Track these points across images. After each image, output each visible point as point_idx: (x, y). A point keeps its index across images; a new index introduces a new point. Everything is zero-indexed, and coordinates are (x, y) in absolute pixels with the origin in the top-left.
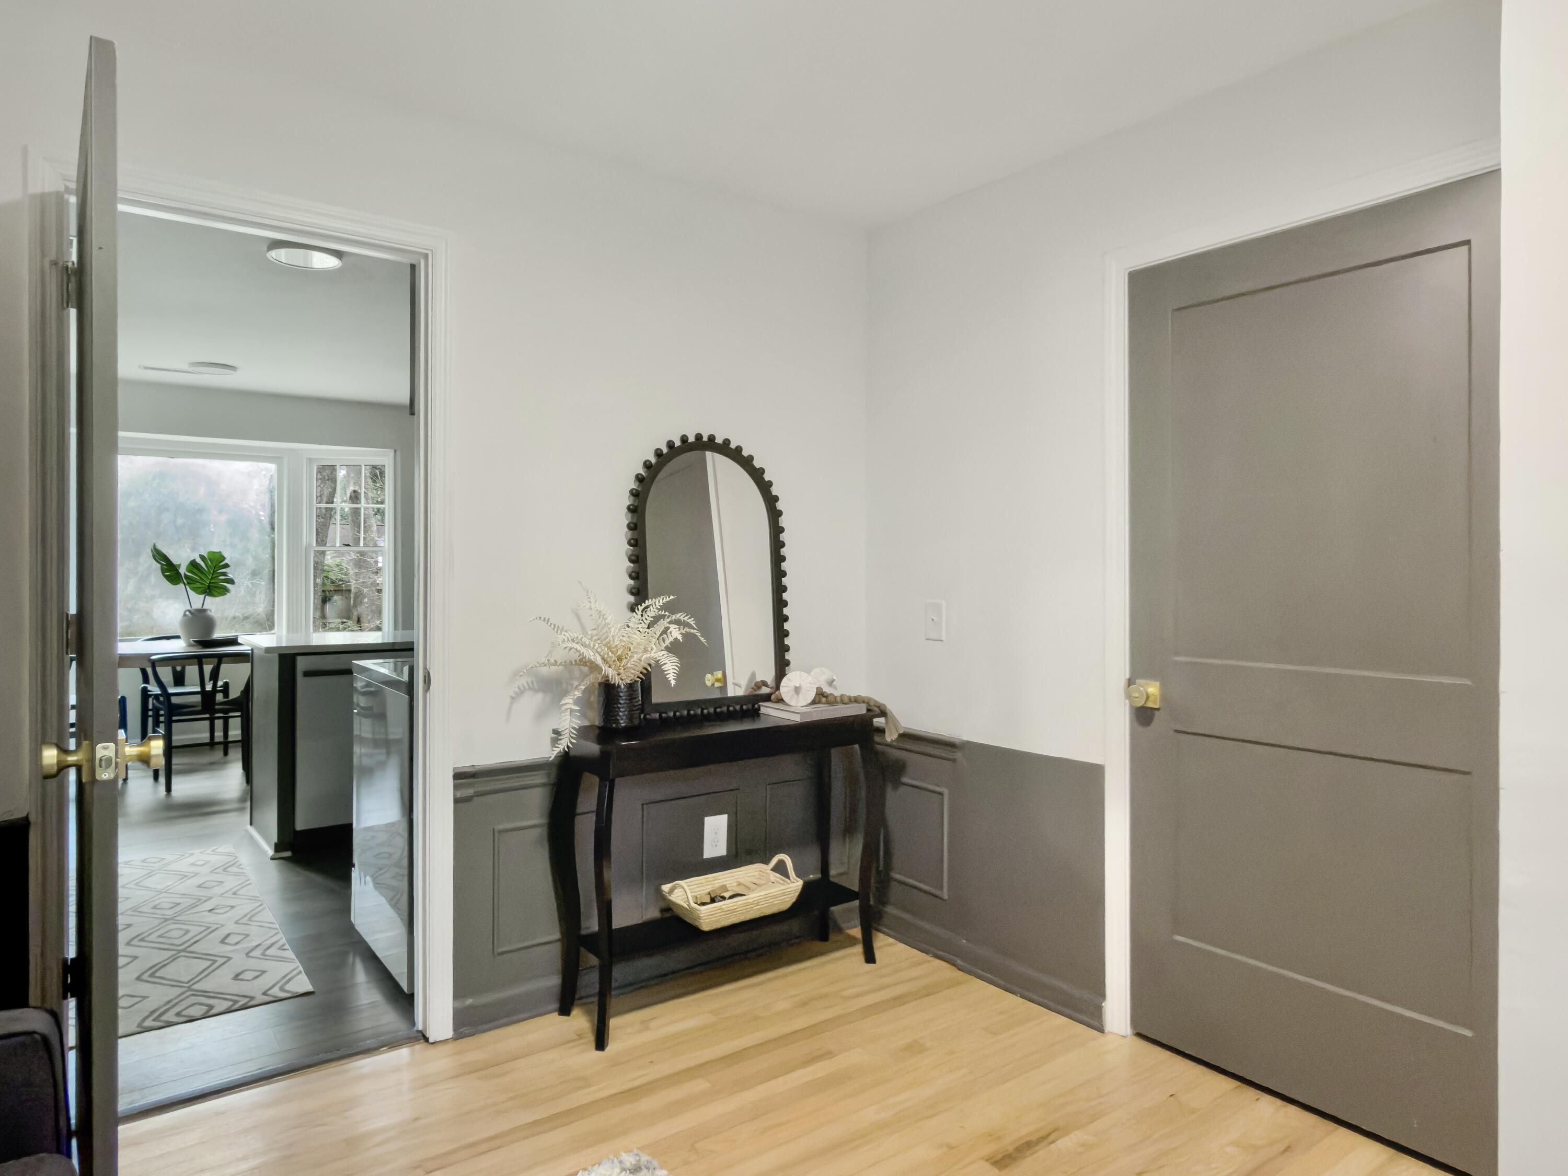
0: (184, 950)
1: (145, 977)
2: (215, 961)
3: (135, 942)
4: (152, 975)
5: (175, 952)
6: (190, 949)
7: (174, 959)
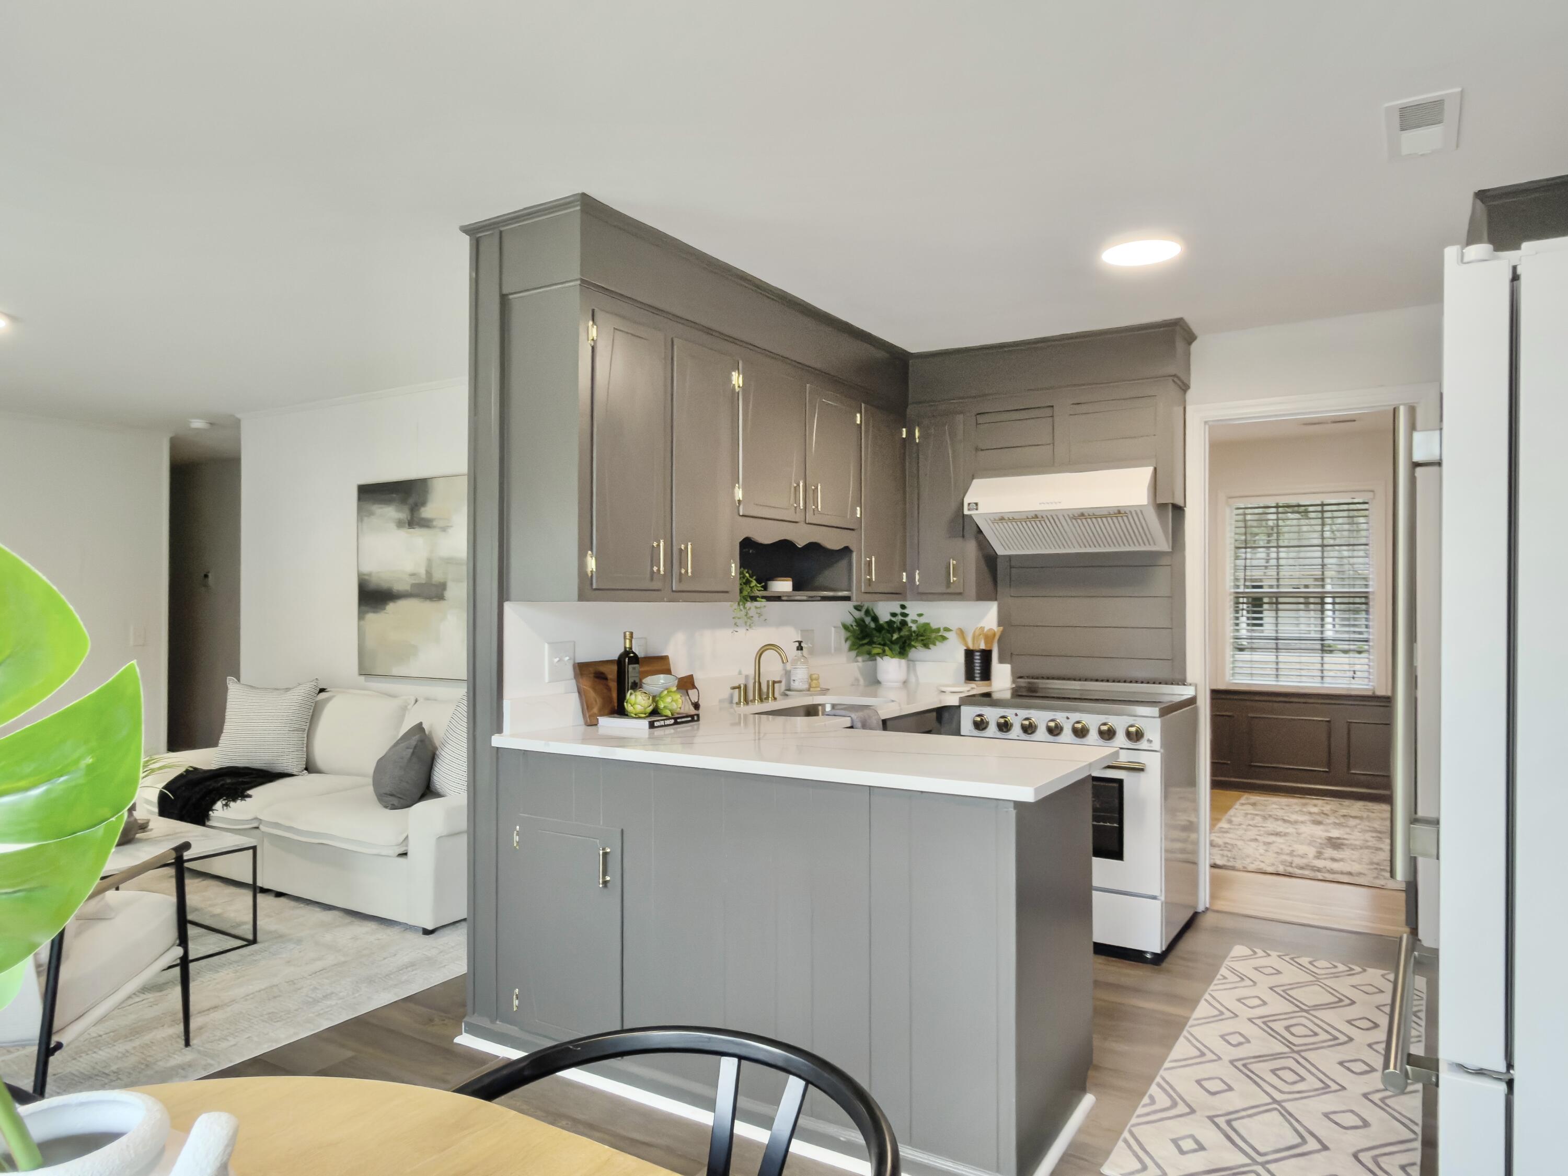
0: (1302, 1010)
1: (1347, 1002)
2: (1283, 991)
3: (1343, 1039)
4: (1341, 1000)
5: (1311, 1012)
6: (1298, 1009)
7: (1317, 1007)
